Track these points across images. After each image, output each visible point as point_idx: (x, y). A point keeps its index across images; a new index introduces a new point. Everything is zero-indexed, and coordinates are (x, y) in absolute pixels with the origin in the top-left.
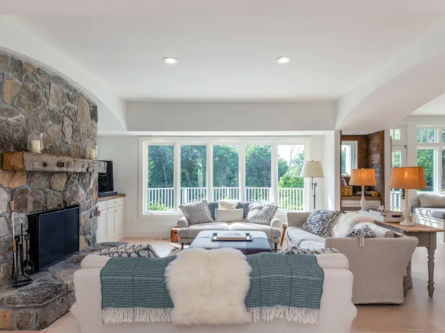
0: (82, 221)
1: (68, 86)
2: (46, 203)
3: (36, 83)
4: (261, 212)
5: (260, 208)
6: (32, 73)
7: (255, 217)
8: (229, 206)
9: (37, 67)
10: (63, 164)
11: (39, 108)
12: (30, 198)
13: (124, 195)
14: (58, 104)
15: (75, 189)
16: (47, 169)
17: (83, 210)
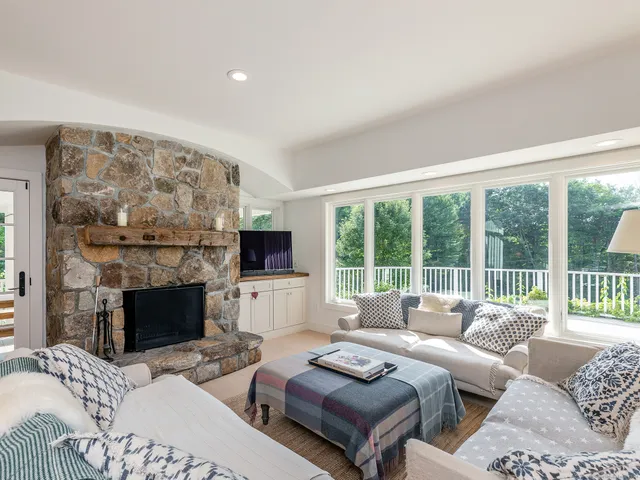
0: (209, 302)
1: (181, 148)
2: (149, 279)
3: (132, 152)
4: (494, 326)
5: (493, 317)
6: (127, 143)
7: (478, 334)
8: (439, 304)
9: (133, 135)
10: (154, 237)
11: (138, 178)
12: (124, 274)
13: (307, 275)
14: (167, 171)
15: (197, 266)
16: (127, 242)
17: (212, 290)
